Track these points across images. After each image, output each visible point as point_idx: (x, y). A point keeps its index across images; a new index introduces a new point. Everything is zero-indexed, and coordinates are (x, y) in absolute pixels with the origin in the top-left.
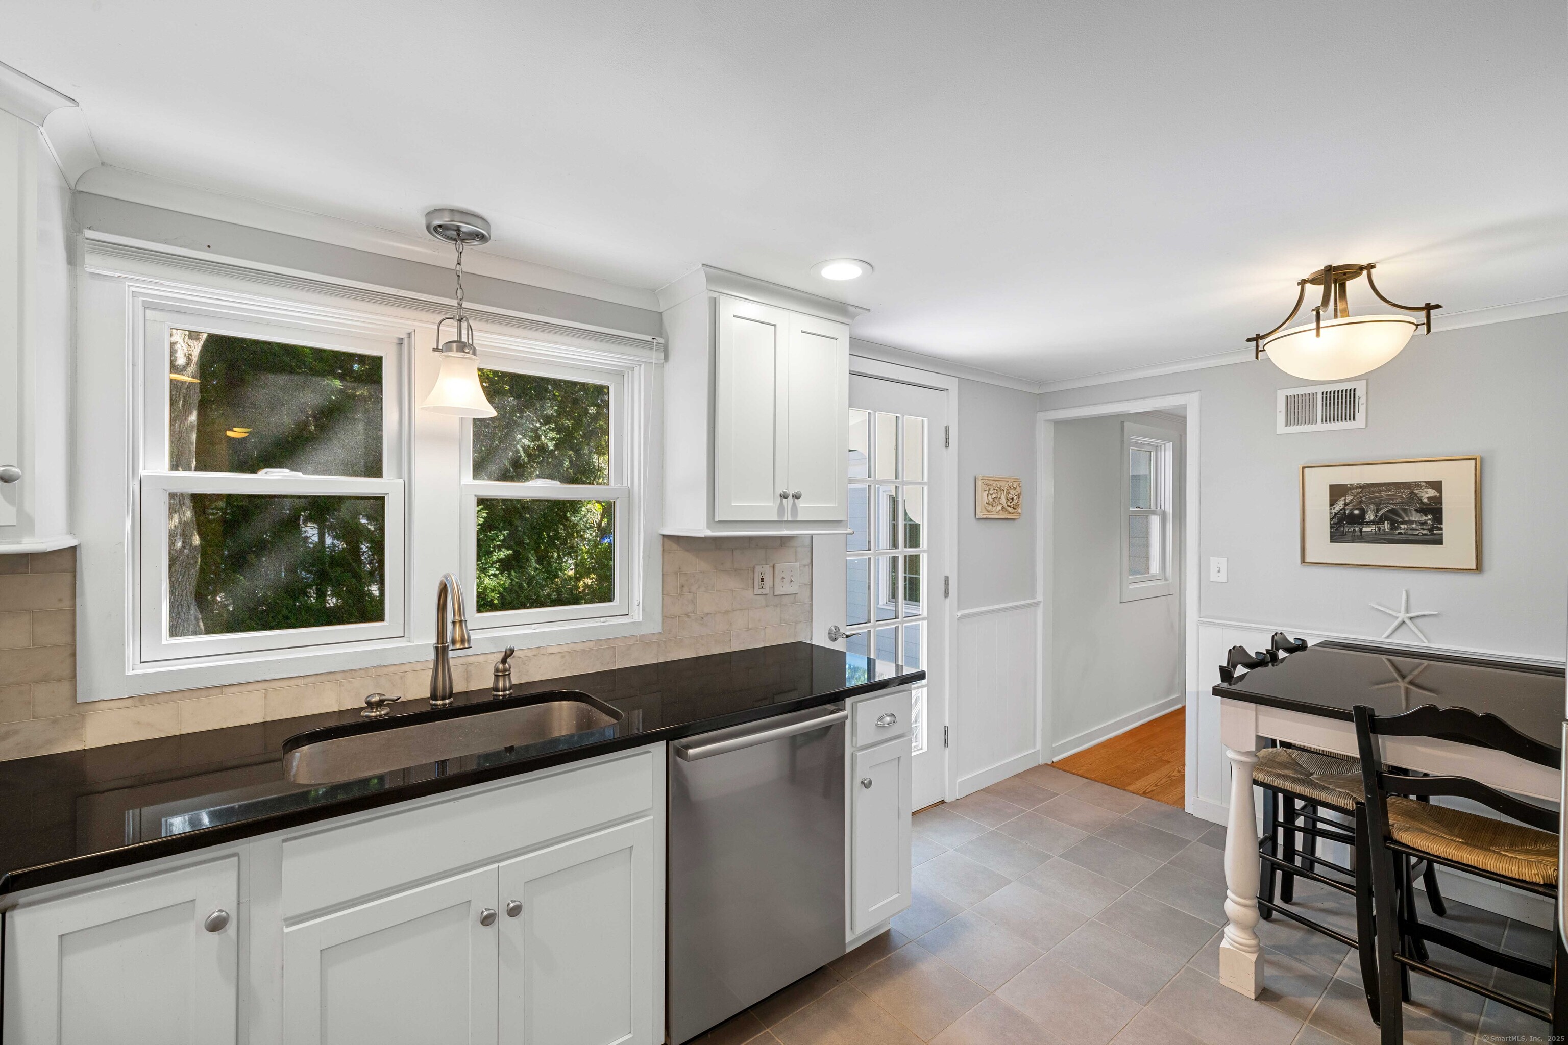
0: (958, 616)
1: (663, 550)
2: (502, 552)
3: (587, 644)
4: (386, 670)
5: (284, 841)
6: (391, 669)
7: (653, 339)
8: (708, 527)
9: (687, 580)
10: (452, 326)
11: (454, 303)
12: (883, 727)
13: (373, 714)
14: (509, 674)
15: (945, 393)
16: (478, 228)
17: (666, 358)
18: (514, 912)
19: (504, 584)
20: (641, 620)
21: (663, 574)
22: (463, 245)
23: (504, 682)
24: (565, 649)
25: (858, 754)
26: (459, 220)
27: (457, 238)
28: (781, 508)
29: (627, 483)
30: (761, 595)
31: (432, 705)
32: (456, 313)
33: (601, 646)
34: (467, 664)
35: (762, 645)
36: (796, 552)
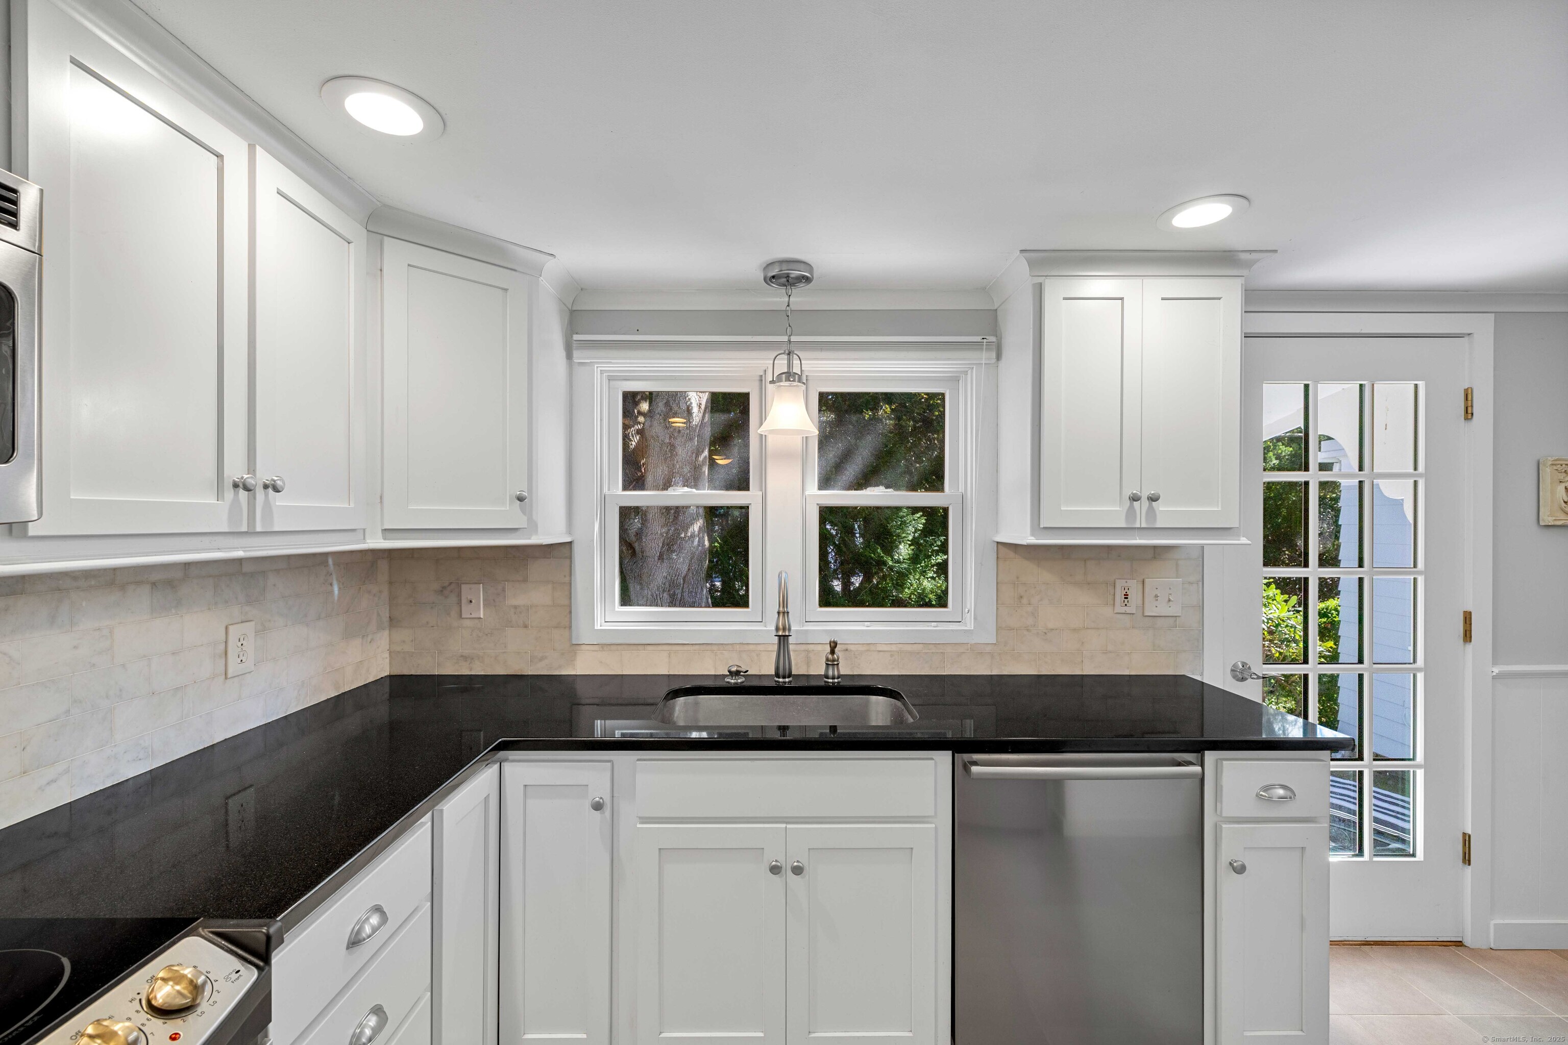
0: (1494, 674)
1: (997, 558)
2: (939, 557)
3: (915, 646)
4: (746, 648)
5: (638, 760)
6: (751, 647)
7: (983, 339)
8: (1032, 534)
9: (1026, 591)
10: (783, 359)
11: (785, 339)
12: (1270, 799)
13: (733, 681)
14: (838, 664)
15: (1466, 339)
16: (801, 271)
17: (999, 357)
18: (798, 871)
19: (941, 586)
20: (973, 628)
21: (997, 583)
22: (791, 289)
23: (833, 670)
24: (894, 648)
25: (1224, 826)
26: (786, 269)
27: (787, 283)
28: (1131, 514)
29: (961, 489)
30: (1124, 613)
31: (776, 681)
32: (785, 348)
33: (929, 650)
34: (808, 651)
35: (1127, 673)
36: (1177, 565)
